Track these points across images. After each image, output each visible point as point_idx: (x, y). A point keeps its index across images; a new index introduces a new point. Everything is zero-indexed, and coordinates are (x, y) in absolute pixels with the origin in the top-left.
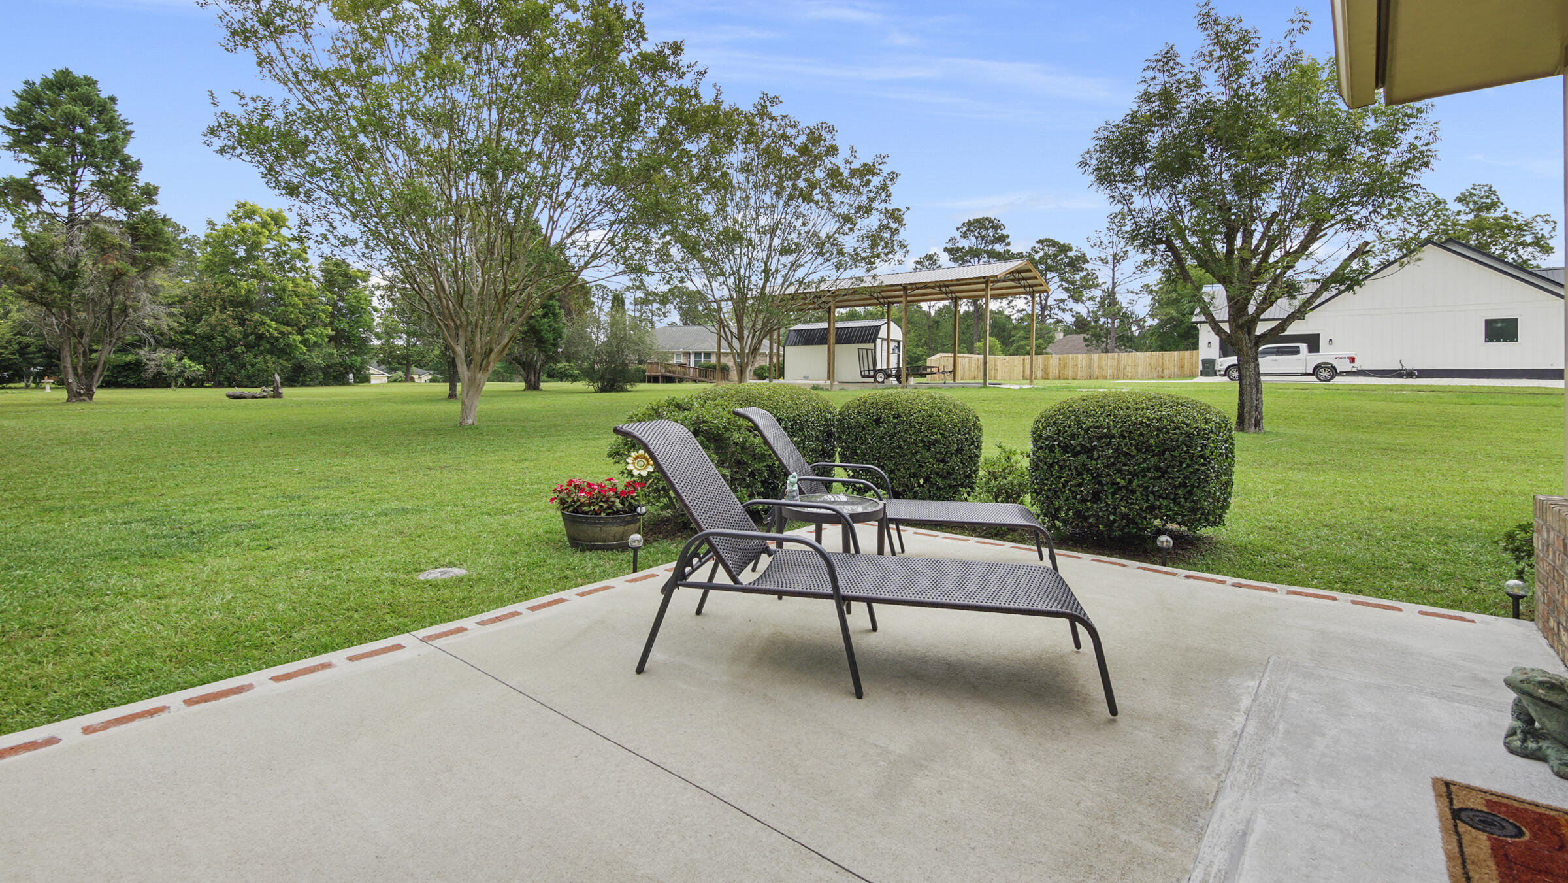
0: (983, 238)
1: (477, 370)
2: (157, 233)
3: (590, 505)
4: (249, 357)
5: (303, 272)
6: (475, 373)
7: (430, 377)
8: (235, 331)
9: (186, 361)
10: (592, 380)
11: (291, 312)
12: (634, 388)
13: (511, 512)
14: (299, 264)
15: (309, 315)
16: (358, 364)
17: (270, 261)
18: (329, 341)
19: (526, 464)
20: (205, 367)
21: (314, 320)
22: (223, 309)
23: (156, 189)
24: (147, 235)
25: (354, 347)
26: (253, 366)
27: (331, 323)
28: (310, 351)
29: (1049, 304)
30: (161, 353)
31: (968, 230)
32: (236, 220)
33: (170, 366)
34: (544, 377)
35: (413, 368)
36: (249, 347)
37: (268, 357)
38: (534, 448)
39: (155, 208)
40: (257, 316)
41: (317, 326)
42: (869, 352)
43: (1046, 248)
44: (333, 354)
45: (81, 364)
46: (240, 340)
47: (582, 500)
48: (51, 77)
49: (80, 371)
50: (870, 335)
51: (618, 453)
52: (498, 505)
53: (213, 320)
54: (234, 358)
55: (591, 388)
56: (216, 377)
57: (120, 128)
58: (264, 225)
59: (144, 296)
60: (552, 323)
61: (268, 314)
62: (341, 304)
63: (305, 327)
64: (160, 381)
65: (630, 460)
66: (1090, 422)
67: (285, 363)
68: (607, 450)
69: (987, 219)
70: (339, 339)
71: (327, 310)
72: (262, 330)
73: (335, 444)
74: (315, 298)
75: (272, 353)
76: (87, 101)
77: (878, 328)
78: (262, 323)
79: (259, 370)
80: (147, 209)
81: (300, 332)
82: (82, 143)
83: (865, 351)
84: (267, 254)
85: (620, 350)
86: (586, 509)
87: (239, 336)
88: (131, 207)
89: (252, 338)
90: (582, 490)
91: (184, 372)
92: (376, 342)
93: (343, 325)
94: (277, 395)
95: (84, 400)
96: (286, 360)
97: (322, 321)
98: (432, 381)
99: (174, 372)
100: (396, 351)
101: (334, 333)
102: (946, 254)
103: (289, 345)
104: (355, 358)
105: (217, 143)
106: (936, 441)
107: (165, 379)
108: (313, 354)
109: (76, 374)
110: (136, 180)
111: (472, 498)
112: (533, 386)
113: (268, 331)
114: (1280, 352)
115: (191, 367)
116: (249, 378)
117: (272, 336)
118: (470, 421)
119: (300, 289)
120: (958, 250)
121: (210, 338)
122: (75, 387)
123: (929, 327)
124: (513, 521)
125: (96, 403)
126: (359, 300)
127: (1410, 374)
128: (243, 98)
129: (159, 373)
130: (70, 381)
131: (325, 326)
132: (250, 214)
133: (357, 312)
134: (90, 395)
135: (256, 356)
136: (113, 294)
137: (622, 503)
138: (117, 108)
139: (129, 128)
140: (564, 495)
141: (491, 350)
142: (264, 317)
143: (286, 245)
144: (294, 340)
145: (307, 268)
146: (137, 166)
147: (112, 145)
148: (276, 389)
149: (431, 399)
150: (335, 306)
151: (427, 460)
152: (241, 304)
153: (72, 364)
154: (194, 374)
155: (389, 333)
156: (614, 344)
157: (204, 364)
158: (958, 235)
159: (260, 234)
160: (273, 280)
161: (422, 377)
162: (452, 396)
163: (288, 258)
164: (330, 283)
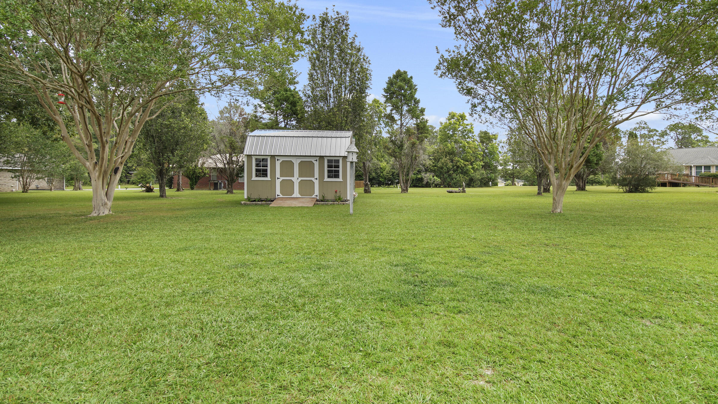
1: (563, 179)
2: (425, 126)
4: (454, 175)
5: (472, 138)
6: (561, 181)
7: (523, 183)
8: (450, 165)
9: (435, 177)
10: (622, 185)
11: (468, 156)
12: (654, 190)
14: (470, 135)
15: (475, 156)
16: (493, 178)
17: (460, 135)
18: (482, 168)
20: (441, 180)
21: (476, 159)
22: (446, 156)
23: (424, 109)
24: (422, 127)
25: (492, 170)
26: (456, 179)
27: (483, 159)
28: (475, 172)
30: (428, 174)
32: (449, 120)
33: (431, 179)
35: (515, 179)
36: (454, 171)
39: (424, 117)
40: (457, 158)
41: (477, 161)
44: (484, 173)
45: (405, 179)
48: (395, 74)
49: (404, 181)
53: (443, 161)
54: (450, 176)
55: (621, 190)
56: (444, 184)
57: (414, 88)
58: (458, 120)
59: (421, 151)
60: (596, 151)
61: (460, 157)
62: (486, 151)
63: (473, 162)
64: (428, 185)
67: (466, 178)
70: (487, 166)
71: (481, 154)
72: (458, 164)
74: (477, 149)
75: (462, 174)
76: (404, 80)
78: (459, 161)
80: (421, 118)
81: (472, 164)
82: (404, 96)
84: (459, 132)
87: (451, 167)
88: (417, 118)
89: (455, 167)
91: (435, 181)
92: (500, 168)
93: (487, 160)
94: (464, 191)
95: (406, 192)
96: (467, 176)
97: (479, 159)
98: (524, 185)
99: (432, 182)
100: (508, 171)
101: (484, 164)
103: (468, 170)
104: (492, 175)
105: (439, 72)
108: (476, 174)
110: (419, 107)
112: (581, 188)
113: (460, 164)
115: (437, 180)
117: (462, 166)
118: (559, 211)
119: (471, 146)
121: (442, 168)
122: (403, 187)
125: (409, 193)
126: (493, 148)
128: (450, 52)
129: (428, 182)
130: (401, 185)
131: (480, 161)
132: (453, 117)
133: (492, 154)
134: (407, 190)
135: (457, 175)
136: (412, 152)
138: (413, 80)
139: (416, 87)
141: (572, 167)
142: (459, 159)
143: (466, 127)
144: (469, 168)
145: (473, 136)
146: (419, 101)
147: (411, 95)
148: (463, 189)
149: (530, 195)
150: (484, 152)
152: (452, 154)
154: (438, 183)
155: (505, 163)
157: (441, 178)
159: (456, 124)
160: (461, 143)
161: (519, 184)
162: (539, 194)
163: (467, 133)
164: (482, 142)
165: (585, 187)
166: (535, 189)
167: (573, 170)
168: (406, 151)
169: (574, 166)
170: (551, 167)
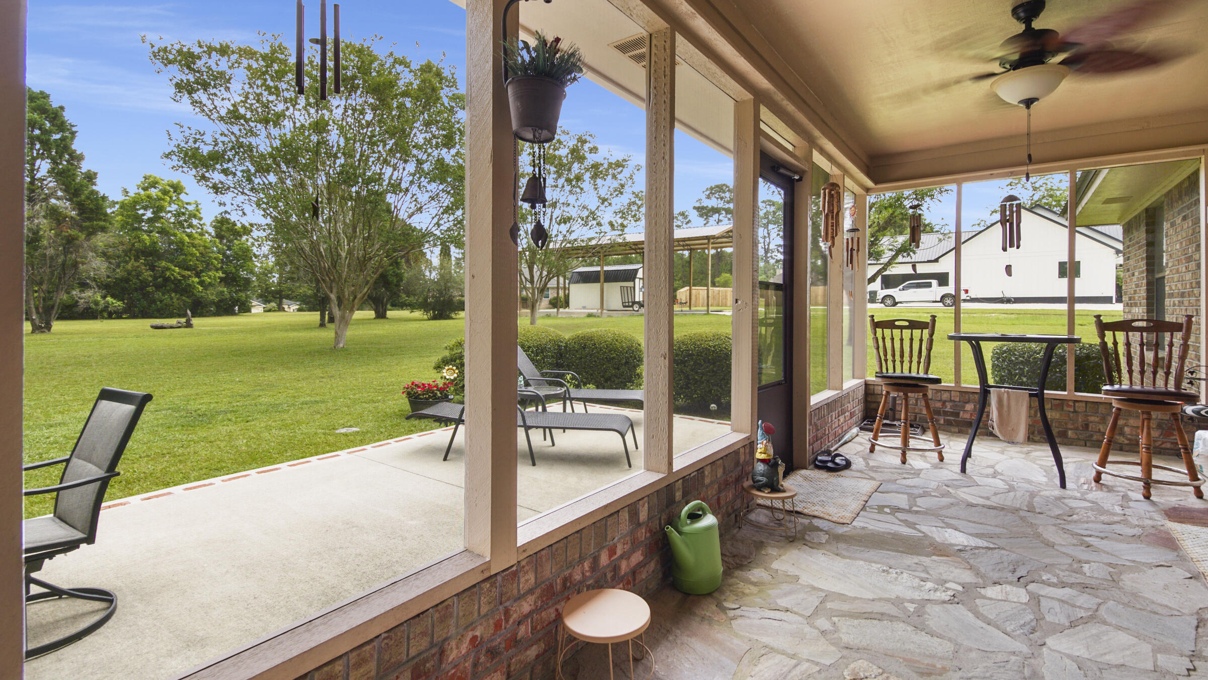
0: (722, 198)
2: (99, 208)
3: (423, 395)
4: (158, 295)
5: (199, 228)
7: (297, 307)
8: (147, 274)
9: (109, 299)
10: (426, 311)
11: (190, 260)
12: (458, 316)
13: (379, 401)
14: (195, 222)
15: (204, 262)
16: (244, 299)
17: (172, 220)
18: (220, 282)
19: (383, 374)
20: (124, 303)
21: (208, 266)
22: (137, 258)
23: (96, 174)
24: (91, 209)
25: (239, 286)
26: (161, 301)
27: (222, 268)
28: (206, 289)
29: (770, 248)
30: (88, 293)
31: (711, 193)
32: (145, 189)
33: (96, 303)
34: (389, 307)
35: (284, 300)
36: (158, 287)
37: (173, 295)
38: (387, 363)
39: (95, 188)
40: (163, 263)
41: (210, 270)
42: (629, 288)
43: (768, 207)
44: (224, 292)
45: (41, 305)
46: (151, 282)
47: (420, 392)
49: (41, 310)
50: (630, 276)
51: (439, 367)
52: (370, 398)
53: (129, 267)
54: (146, 295)
55: (425, 317)
56: (132, 312)
57: (68, 129)
58: (167, 192)
59: (89, 253)
61: (172, 262)
62: (229, 253)
63: (202, 271)
64: (89, 314)
65: (444, 371)
66: (684, 347)
67: (187, 300)
68: (433, 365)
69: (724, 185)
70: (230, 279)
71: (218, 257)
72: (168, 274)
73: (254, 363)
74: (209, 248)
75: (176, 292)
76: (43, 110)
77: (636, 271)
78: (168, 269)
79: (166, 305)
80: (88, 190)
81: (198, 275)
82: (41, 142)
83: (625, 288)
84: (169, 215)
85: (447, 289)
86: (421, 397)
87: (150, 279)
89: (160, 280)
90: (419, 387)
91: (108, 307)
92: (256, 281)
93: (231, 269)
94: (189, 325)
95: (44, 332)
96: (187, 297)
97: (215, 266)
98: (301, 310)
99: (100, 307)
100: (271, 287)
101: (224, 275)
102: (695, 211)
103: (190, 285)
104: (241, 294)
106: (614, 358)
107: (92, 312)
108: (208, 292)
109: (38, 312)
110: (80, 168)
111: (354, 395)
112: (381, 315)
113: (173, 275)
114: (919, 286)
115: (113, 303)
116: (158, 310)
117: (176, 278)
118: (341, 345)
119: (196, 242)
120: (703, 208)
121: (127, 280)
122: (37, 322)
123: (683, 266)
124: (381, 406)
125: (54, 334)
126: (242, 249)
127: (1009, 301)
129: (88, 309)
130: (34, 317)
131: (217, 270)
132: (154, 184)
133: (240, 258)
134: (48, 327)
135: (163, 294)
136: (66, 253)
137: (441, 393)
138: (65, 114)
139: (74, 129)
140: (409, 390)
141: (355, 297)
142: (169, 264)
143: (184, 207)
144: (193, 282)
145: (201, 225)
146: (80, 158)
147: (63, 143)
148: (188, 320)
149: (307, 327)
150: (224, 254)
151: (318, 372)
152: (151, 255)
153: (34, 305)
154: (116, 309)
155: (266, 274)
156: (442, 284)
157: (122, 300)
158: (703, 197)
159: (163, 200)
160: (175, 235)
161: (291, 308)
162: (322, 325)
163: (186, 217)
164: (220, 236)
165: (385, 312)
166: (315, 316)
167: (356, 301)
168: (50, 252)
169: (358, 297)
170: (333, 296)
